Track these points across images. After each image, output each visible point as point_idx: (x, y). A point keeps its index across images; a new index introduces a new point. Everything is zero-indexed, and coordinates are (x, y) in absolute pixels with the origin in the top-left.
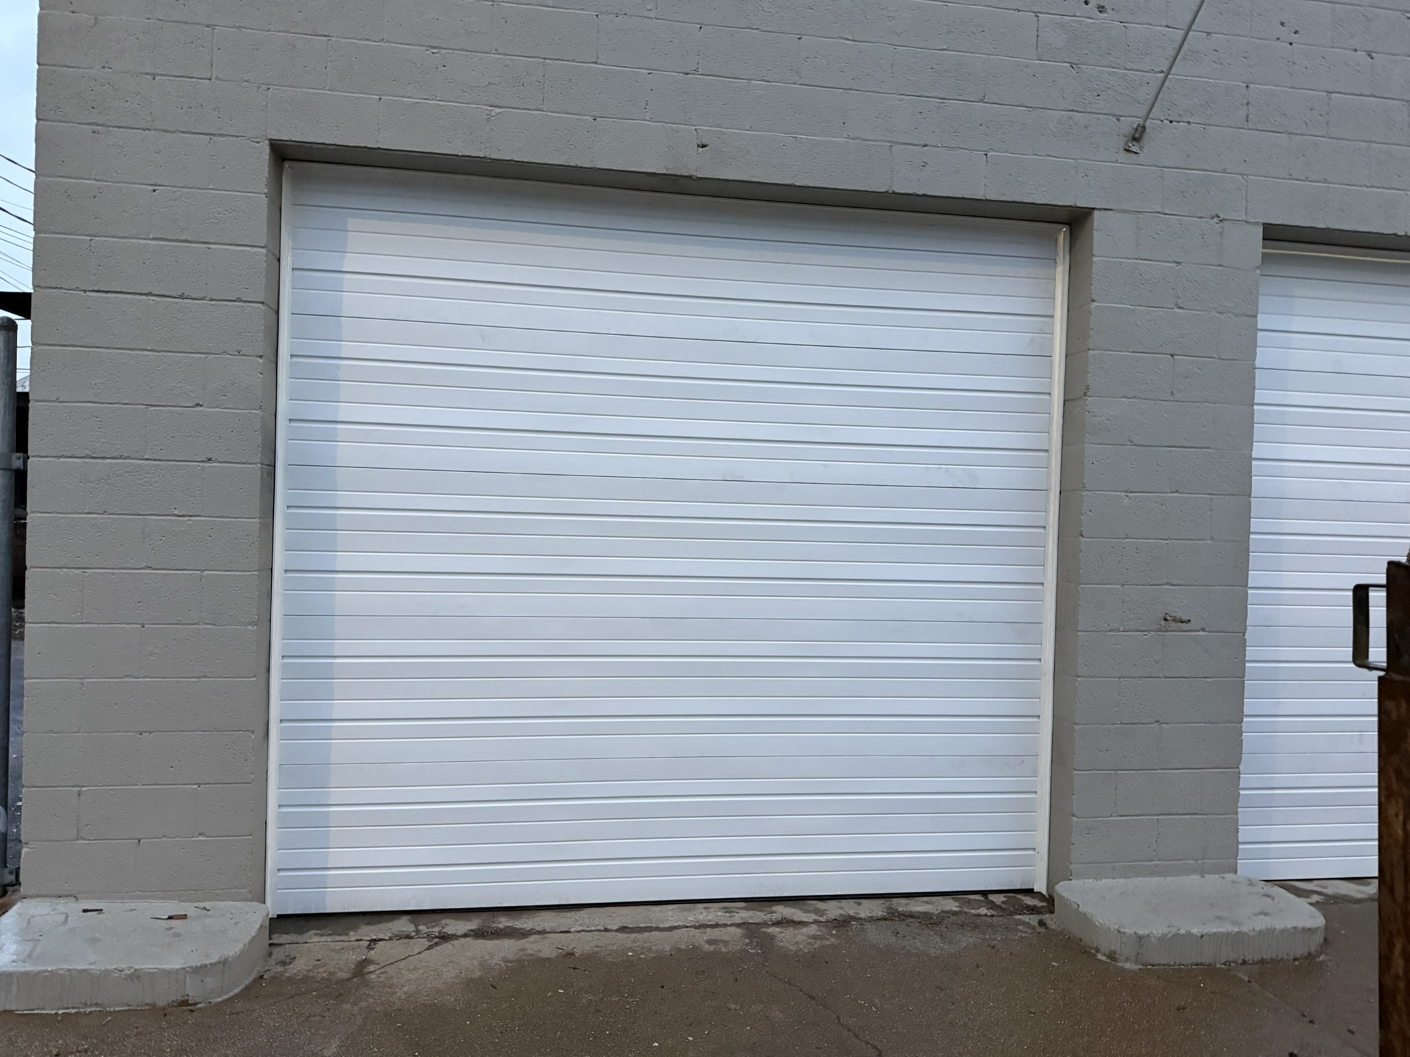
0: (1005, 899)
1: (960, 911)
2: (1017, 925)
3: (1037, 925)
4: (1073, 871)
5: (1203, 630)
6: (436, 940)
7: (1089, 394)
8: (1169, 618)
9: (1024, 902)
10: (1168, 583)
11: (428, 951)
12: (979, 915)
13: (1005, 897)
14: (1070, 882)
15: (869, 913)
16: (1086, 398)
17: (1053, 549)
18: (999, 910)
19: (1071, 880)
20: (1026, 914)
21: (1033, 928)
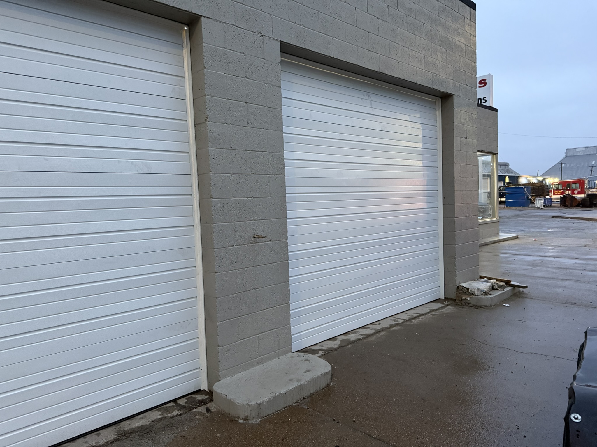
0: (186, 400)
1: (162, 418)
2: (195, 416)
3: (206, 412)
4: (221, 376)
5: (270, 240)
7: (208, 120)
8: (256, 237)
9: (197, 399)
10: (254, 220)
12: (173, 417)
13: (186, 399)
14: (220, 381)
15: (105, 439)
16: (206, 122)
17: (197, 207)
18: (184, 408)
19: (220, 380)
20: (199, 406)
21: (203, 414)
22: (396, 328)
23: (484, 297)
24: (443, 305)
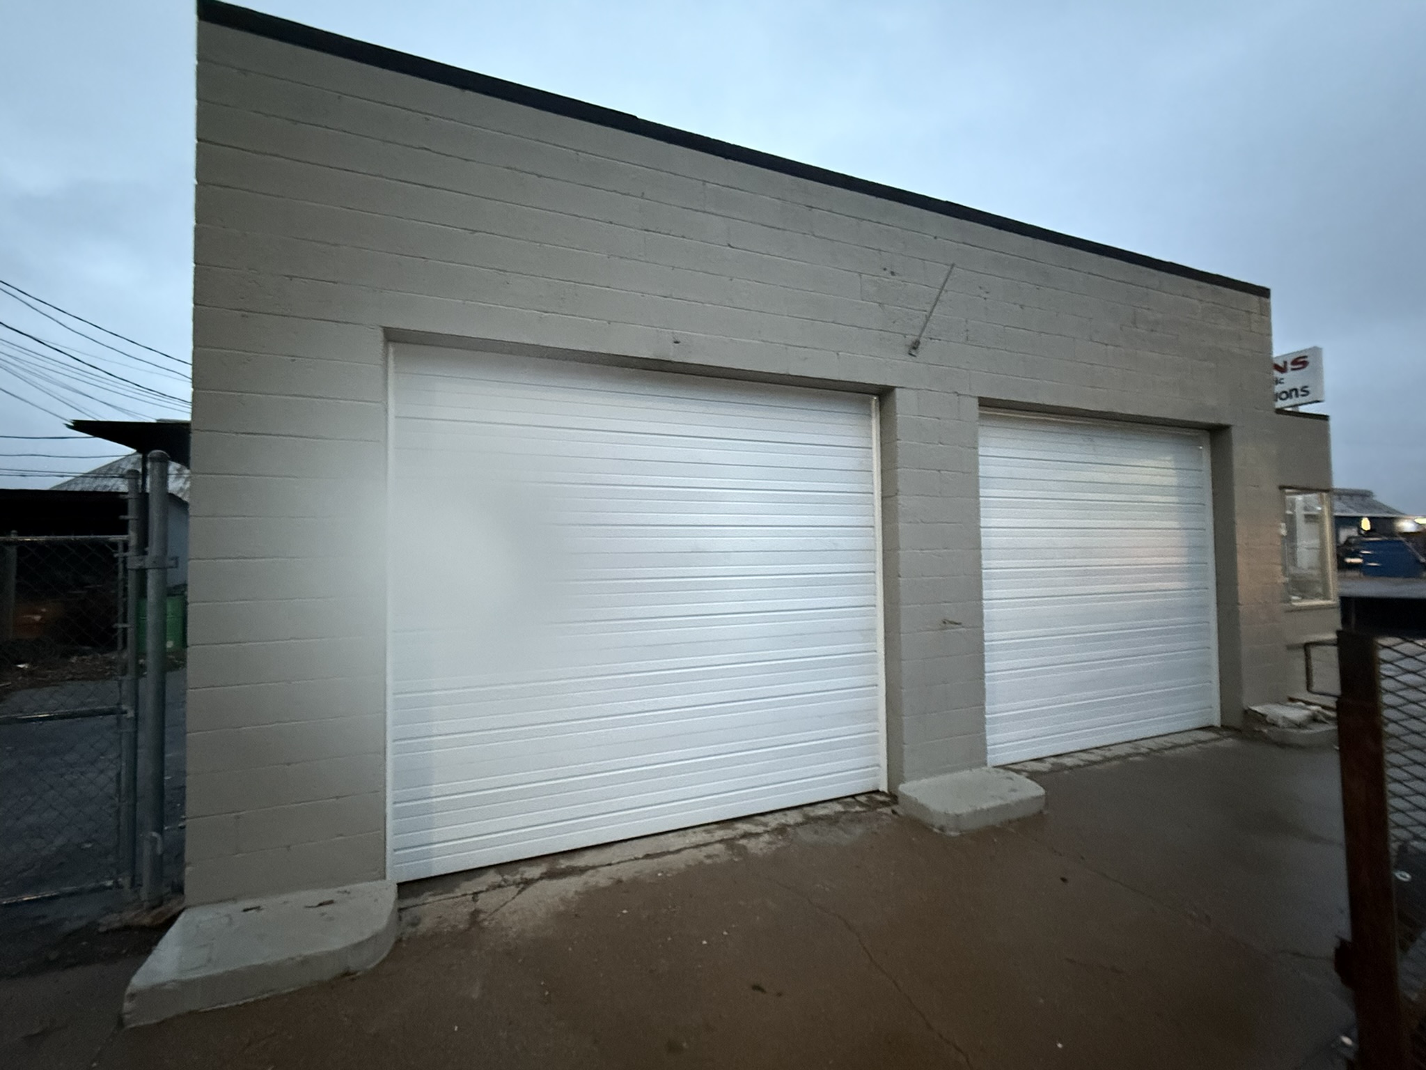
1: (845, 811)
2: (881, 816)
3: (892, 814)
4: (907, 776)
5: (965, 628)
6: (522, 886)
7: (898, 493)
8: (946, 622)
9: (878, 799)
10: (944, 602)
11: (520, 895)
12: (857, 812)
13: (866, 797)
15: (794, 820)
18: (866, 806)
19: (906, 782)
20: (883, 807)
21: (890, 816)
22: (1137, 758)
23: (1295, 731)
24: (1218, 736)
